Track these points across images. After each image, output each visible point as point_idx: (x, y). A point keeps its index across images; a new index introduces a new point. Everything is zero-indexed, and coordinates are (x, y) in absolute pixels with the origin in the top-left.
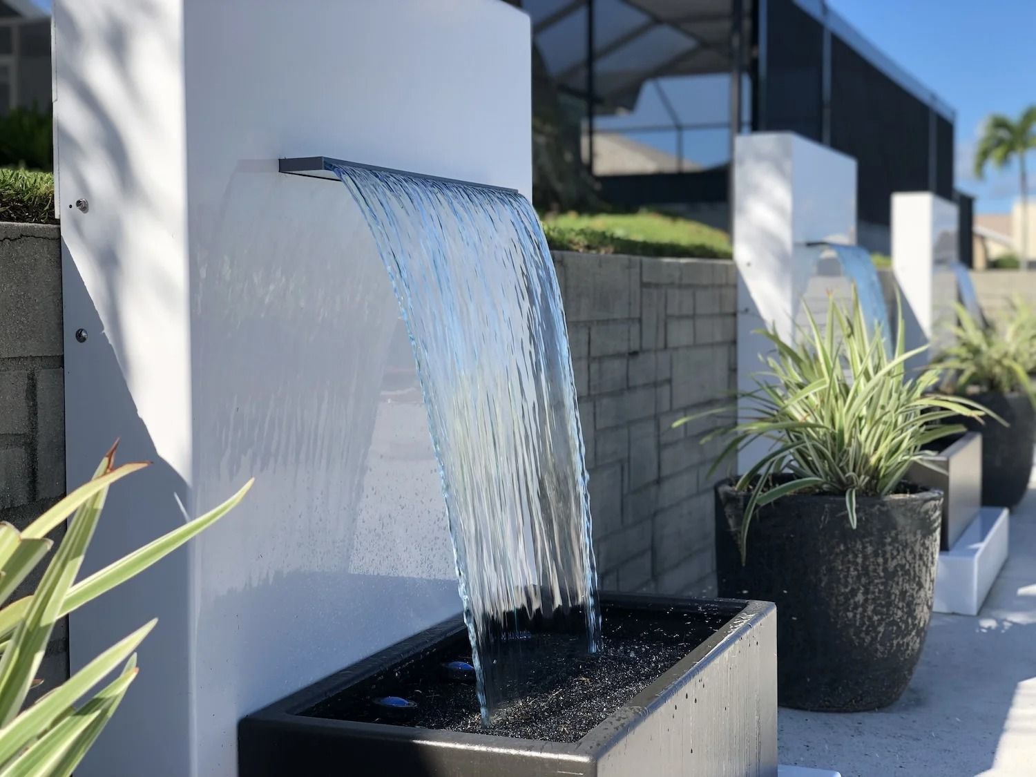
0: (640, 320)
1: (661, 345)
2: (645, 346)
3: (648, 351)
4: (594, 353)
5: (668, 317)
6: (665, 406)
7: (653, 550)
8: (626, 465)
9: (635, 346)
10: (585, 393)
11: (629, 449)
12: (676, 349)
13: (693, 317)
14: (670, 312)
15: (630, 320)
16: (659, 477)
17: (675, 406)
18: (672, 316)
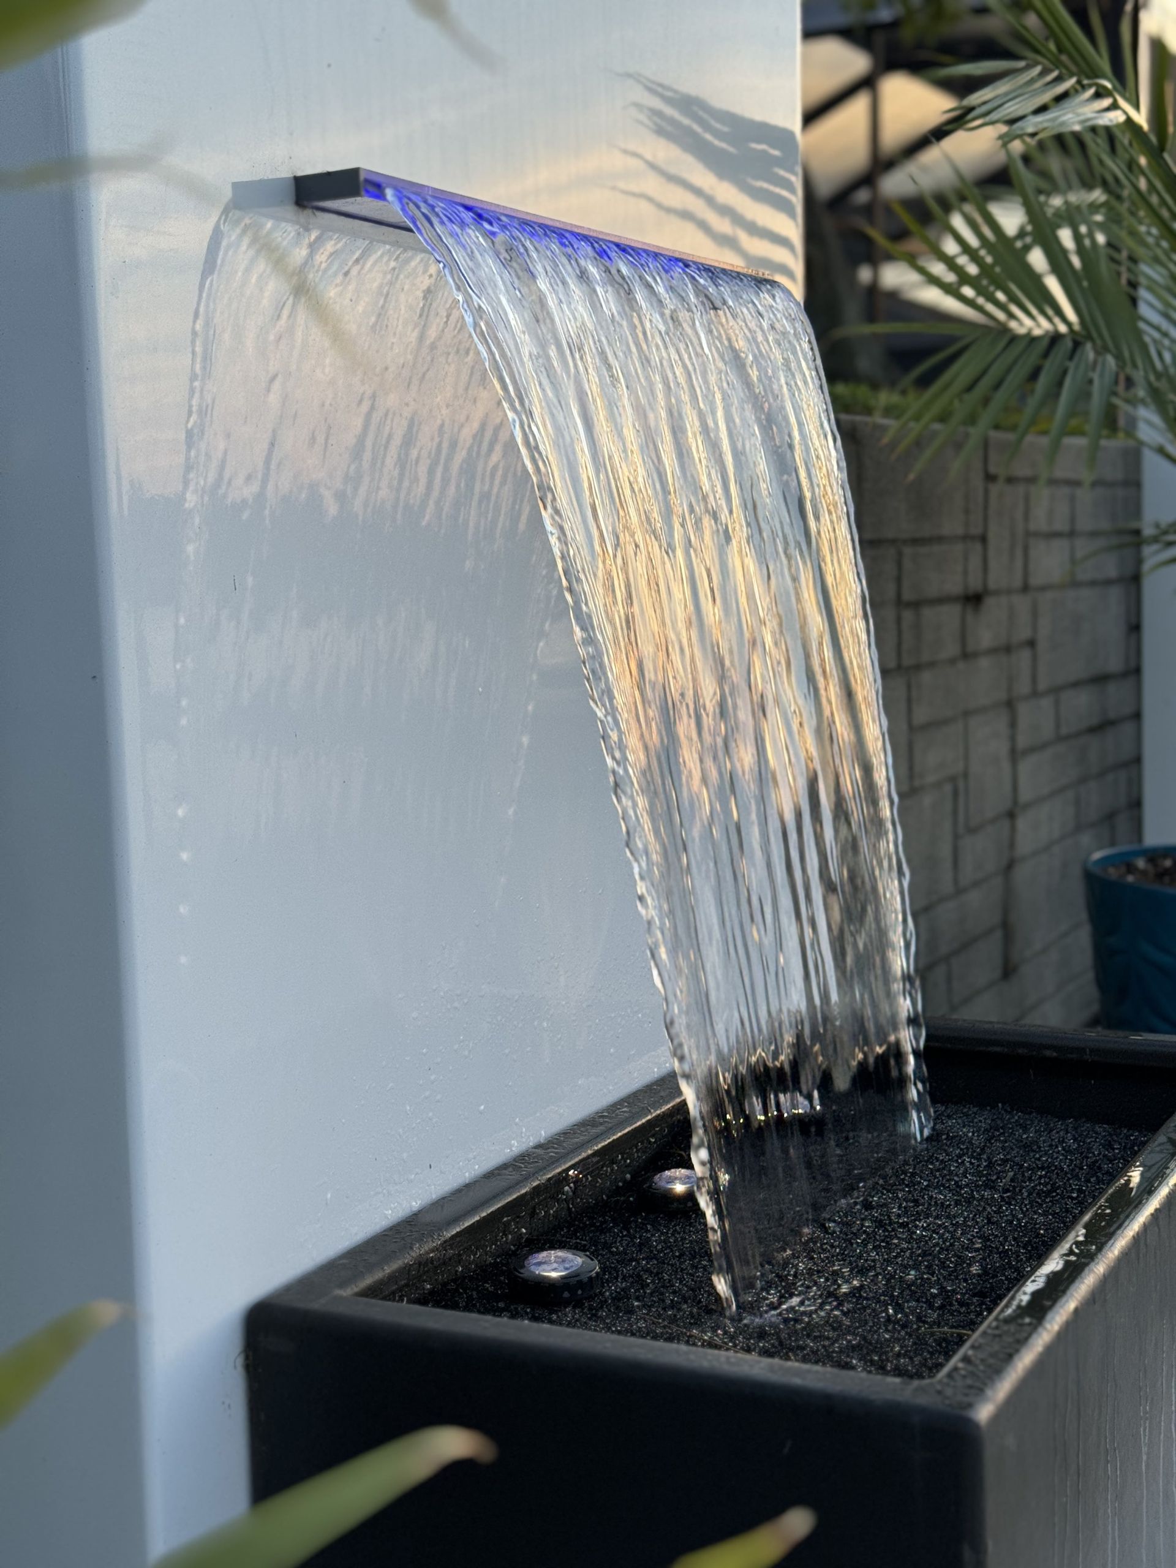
0: (984, 539)
1: (1018, 582)
2: (992, 585)
3: (997, 593)
4: (907, 596)
5: (1028, 534)
6: (1023, 687)
7: (1007, 928)
8: (961, 784)
9: (975, 584)
10: (892, 664)
11: (966, 757)
12: (1043, 588)
13: (1072, 534)
14: (1032, 527)
15: (966, 538)
16: (1015, 802)
17: (1042, 686)
18: (1037, 534)
